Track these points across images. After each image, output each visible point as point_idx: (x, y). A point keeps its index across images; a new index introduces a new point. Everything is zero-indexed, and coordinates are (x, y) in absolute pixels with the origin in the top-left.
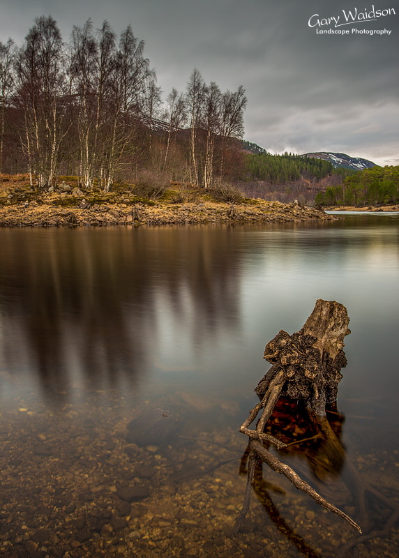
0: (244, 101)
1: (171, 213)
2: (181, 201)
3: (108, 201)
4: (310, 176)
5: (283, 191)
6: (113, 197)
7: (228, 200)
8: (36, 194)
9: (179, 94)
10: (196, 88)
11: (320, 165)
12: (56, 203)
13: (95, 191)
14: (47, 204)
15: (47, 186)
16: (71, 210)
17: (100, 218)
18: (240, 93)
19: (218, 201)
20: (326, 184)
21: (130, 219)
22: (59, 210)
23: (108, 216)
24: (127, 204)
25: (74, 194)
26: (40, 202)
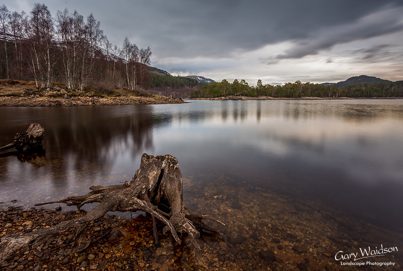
0: (150, 53)
1: (112, 101)
2: (120, 96)
3: (79, 95)
4: (189, 85)
5: (178, 91)
6: (82, 94)
7: (141, 95)
8: (40, 92)
9: (118, 48)
10: (127, 46)
11: (193, 81)
12: (50, 96)
13: (73, 90)
14: (45, 96)
15: (45, 88)
16: (58, 99)
17: (74, 103)
18: (149, 50)
19: (137, 96)
20: (195, 89)
21: (90, 103)
22: (52, 99)
23: (79, 102)
24: (90, 97)
25: (61, 92)
26: (41, 96)
